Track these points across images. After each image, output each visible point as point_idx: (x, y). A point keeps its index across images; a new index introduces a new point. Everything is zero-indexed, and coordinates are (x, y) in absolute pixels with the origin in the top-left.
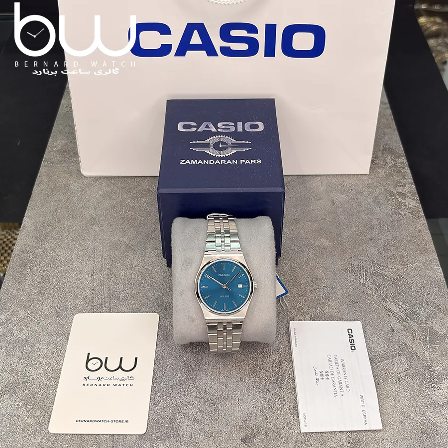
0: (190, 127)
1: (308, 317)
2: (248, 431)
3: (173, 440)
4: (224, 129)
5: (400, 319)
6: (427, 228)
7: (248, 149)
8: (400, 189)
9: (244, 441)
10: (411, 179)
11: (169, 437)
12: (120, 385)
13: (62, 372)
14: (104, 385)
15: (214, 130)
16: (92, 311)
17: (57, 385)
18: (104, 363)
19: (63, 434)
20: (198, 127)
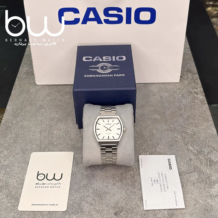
0: (89, 59)
1: (148, 153)
2: (117, 210)
3: (80, 214)
4: (106, 60)
7: (118, 69)
9: (115, 214)
11: (78, 212)
12: (54, 187)
13: (25, 180)
14: (46, 187)
15: (101, 60)
16: (40, 151)
17: (23, 187)
18: (46, 177)
19: (25, 211)
20: (93, 59)
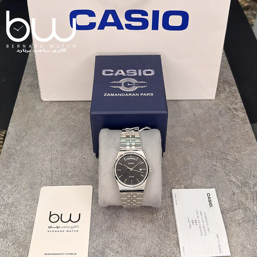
4: (130, 74)
5: (238, 187)
6: (252, 130)
7: (145, 87)
8: (234, 106)
10: (240, 99)
20: (114, 73)
